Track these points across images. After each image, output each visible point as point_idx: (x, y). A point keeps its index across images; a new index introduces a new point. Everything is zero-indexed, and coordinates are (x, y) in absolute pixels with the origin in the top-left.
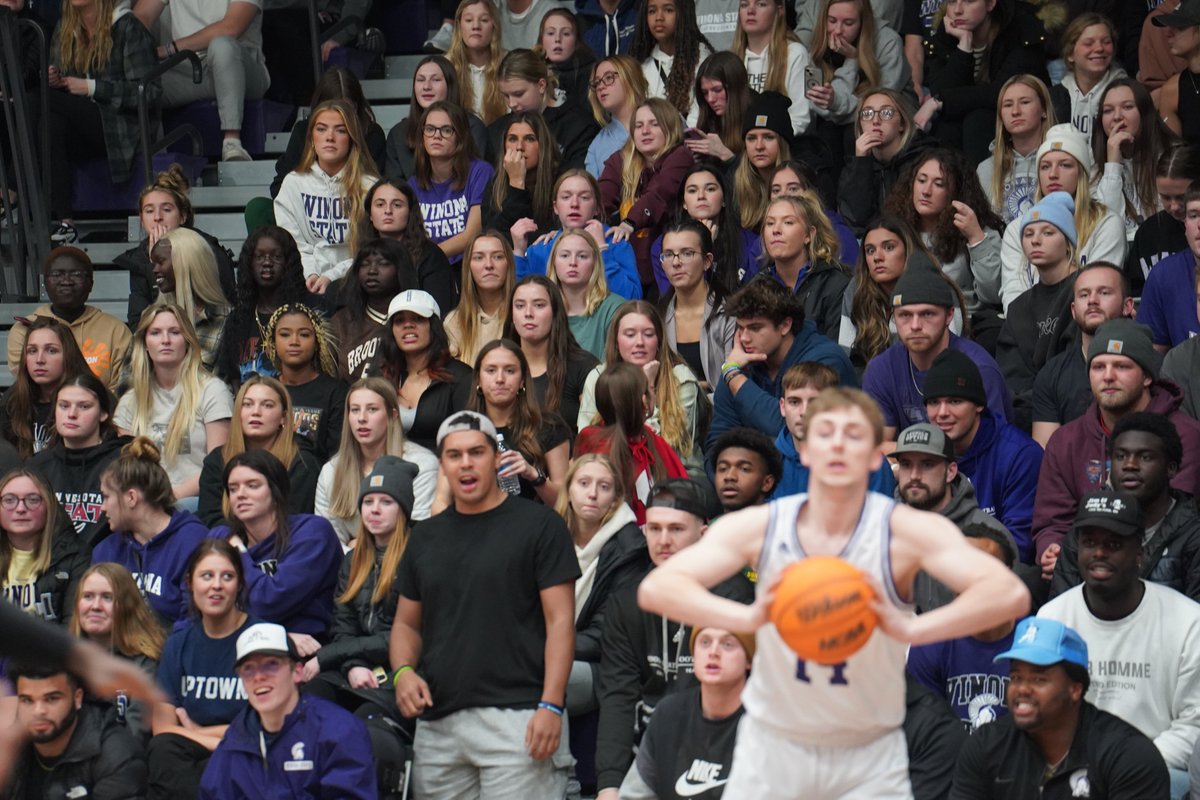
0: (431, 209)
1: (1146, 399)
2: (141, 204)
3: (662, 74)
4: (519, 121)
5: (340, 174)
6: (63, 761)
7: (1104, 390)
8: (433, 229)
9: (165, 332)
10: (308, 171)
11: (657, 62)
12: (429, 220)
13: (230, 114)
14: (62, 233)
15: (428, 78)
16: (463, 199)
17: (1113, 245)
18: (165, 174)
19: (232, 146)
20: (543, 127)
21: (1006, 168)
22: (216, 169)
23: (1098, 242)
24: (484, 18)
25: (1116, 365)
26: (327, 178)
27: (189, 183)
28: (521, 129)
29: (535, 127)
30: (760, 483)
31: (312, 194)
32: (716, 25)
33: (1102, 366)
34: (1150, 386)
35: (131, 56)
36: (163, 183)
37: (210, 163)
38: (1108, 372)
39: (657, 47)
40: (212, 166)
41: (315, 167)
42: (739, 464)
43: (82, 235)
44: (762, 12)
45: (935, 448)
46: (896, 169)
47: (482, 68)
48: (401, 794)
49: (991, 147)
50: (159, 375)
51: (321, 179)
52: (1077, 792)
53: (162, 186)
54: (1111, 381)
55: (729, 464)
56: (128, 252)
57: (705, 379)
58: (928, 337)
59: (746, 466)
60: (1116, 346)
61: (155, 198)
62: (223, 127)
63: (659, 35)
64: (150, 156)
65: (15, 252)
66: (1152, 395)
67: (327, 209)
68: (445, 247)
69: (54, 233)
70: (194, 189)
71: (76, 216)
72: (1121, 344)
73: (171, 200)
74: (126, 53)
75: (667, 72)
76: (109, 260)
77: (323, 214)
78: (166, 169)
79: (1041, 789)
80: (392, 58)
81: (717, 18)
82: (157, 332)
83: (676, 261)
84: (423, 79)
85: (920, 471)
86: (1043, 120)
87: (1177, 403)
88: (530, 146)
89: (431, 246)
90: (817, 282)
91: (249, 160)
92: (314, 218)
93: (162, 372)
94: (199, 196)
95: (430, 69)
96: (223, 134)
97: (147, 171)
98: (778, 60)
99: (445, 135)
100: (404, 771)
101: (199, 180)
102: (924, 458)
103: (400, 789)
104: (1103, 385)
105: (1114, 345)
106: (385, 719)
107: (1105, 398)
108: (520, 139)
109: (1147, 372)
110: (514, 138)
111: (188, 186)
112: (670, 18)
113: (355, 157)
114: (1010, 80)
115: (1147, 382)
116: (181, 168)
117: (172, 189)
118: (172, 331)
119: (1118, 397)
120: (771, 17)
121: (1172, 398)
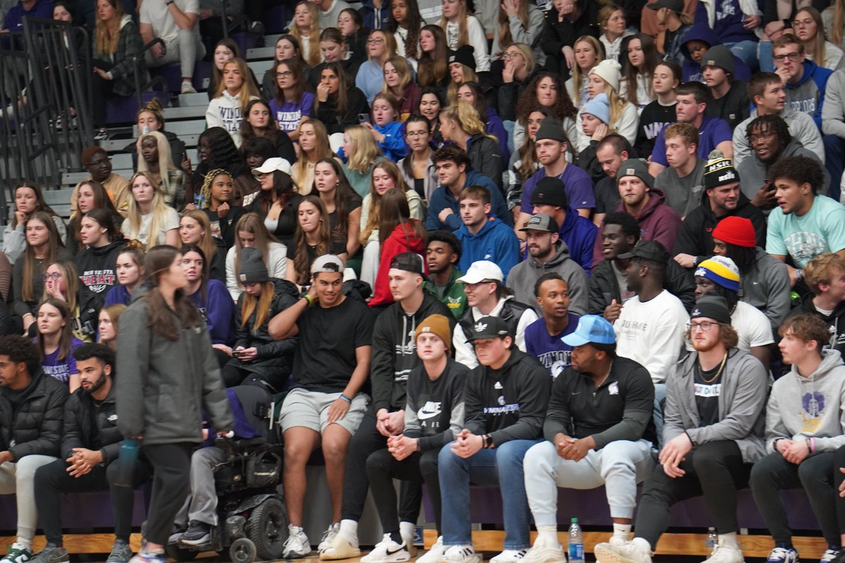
0: (283, 115)
1: (647, 198)
2: (138, 118)
3: (403, 39)
4: (327, 68)
5: (238, 95)
6: (105, 402)
7: (627, 195)
8: (284, 125)
9: (141, 186)
10: (222, 95)
11: (400, 33)
12: (282, 121)
13: (187, 69)
14: (101, 135)
15: (282, 47)
16: (299, 111)
17: (632, 121)
18: (150, 102)
19: (187, 86)
20: (341, 71)
21: (579, 84)
22: (177, 99)
23: (624, 121)
24: (306, 11)
25: (632, 182)
26: (231, 98)
27: (163, 105)
28: (328, 72)
29: (336, 71)
30: (448, 258)
31: (224, 107)
32: (429, 13)
33: (624, 183)
34: (649, 192)
35: (130, 42)
36: (149, 107)
37: (174, 95)
38: (628, 186)
39: (399, 26)
40: (176, 97)
41: (225, 92)
42: (437, 250)
43: (111, 136)
44: (452, 6)
45: (543, 227)
46: (526, 84)
47: (308, 37)
48: (269, 419)
49: (571, 73)
50: (141, 207)
51: (228, 99)
52: (612, 393)
53: (149, 109)
54: (630, 190)
55: (432, 250)
56: (131, 144)
57: (424, 198)
58: (549, 156)
59: (440, 250)
60: (631, 172)
61: (145, 115)
62: (183, 76)
63: (399, 20)
64: (141, 93)
65: (76, 146)
66: (651, 196)
67: (232, 113)
68: (290, 134)
69: (97, 135)
70: (165, 109)
71: (108, 126)
72: (633, 170)
73: (153, 116)
74: (127, 40)
75: (405, 38)
76: (121, 148)
77: (230, 116)
78: (150, 101)
79: (594, 394)
80: (269, 36)
81: (430, 10)
82: (137, 186)
83: (416, 137)
84: (280, 47)
85: (535, 239)
86: (596, 59)
87: (663, 200)
88: (333, 81)
89: (283, 134)
90: (477, 145)
91: (194, 93)
92: (225, 119)
93: (142, 206)
94: (168, 113)
95: (284, 42)
96: (182, 79)
97: (139, 101)
98: (463, 30)
99: (286, 76)
100: (270, 407)
101: (170, 104)
102: (537, 232)
103: (269, 417)
104: (626, 193)
105: (630, 171)
106: (262, 381)
107: (628, 199)
108: (328, 77)
109: (647, 185)
110: (324, 77)
111: (162, 108)
112: (403, 11)
113: (245, 87)
114: (579, 39)
115: (647, 190)
116: (158, 99)
117: (154, 110)
118: (145, 185)
119: (634, 199)
120: (457, 8)
121: (660, 197)
